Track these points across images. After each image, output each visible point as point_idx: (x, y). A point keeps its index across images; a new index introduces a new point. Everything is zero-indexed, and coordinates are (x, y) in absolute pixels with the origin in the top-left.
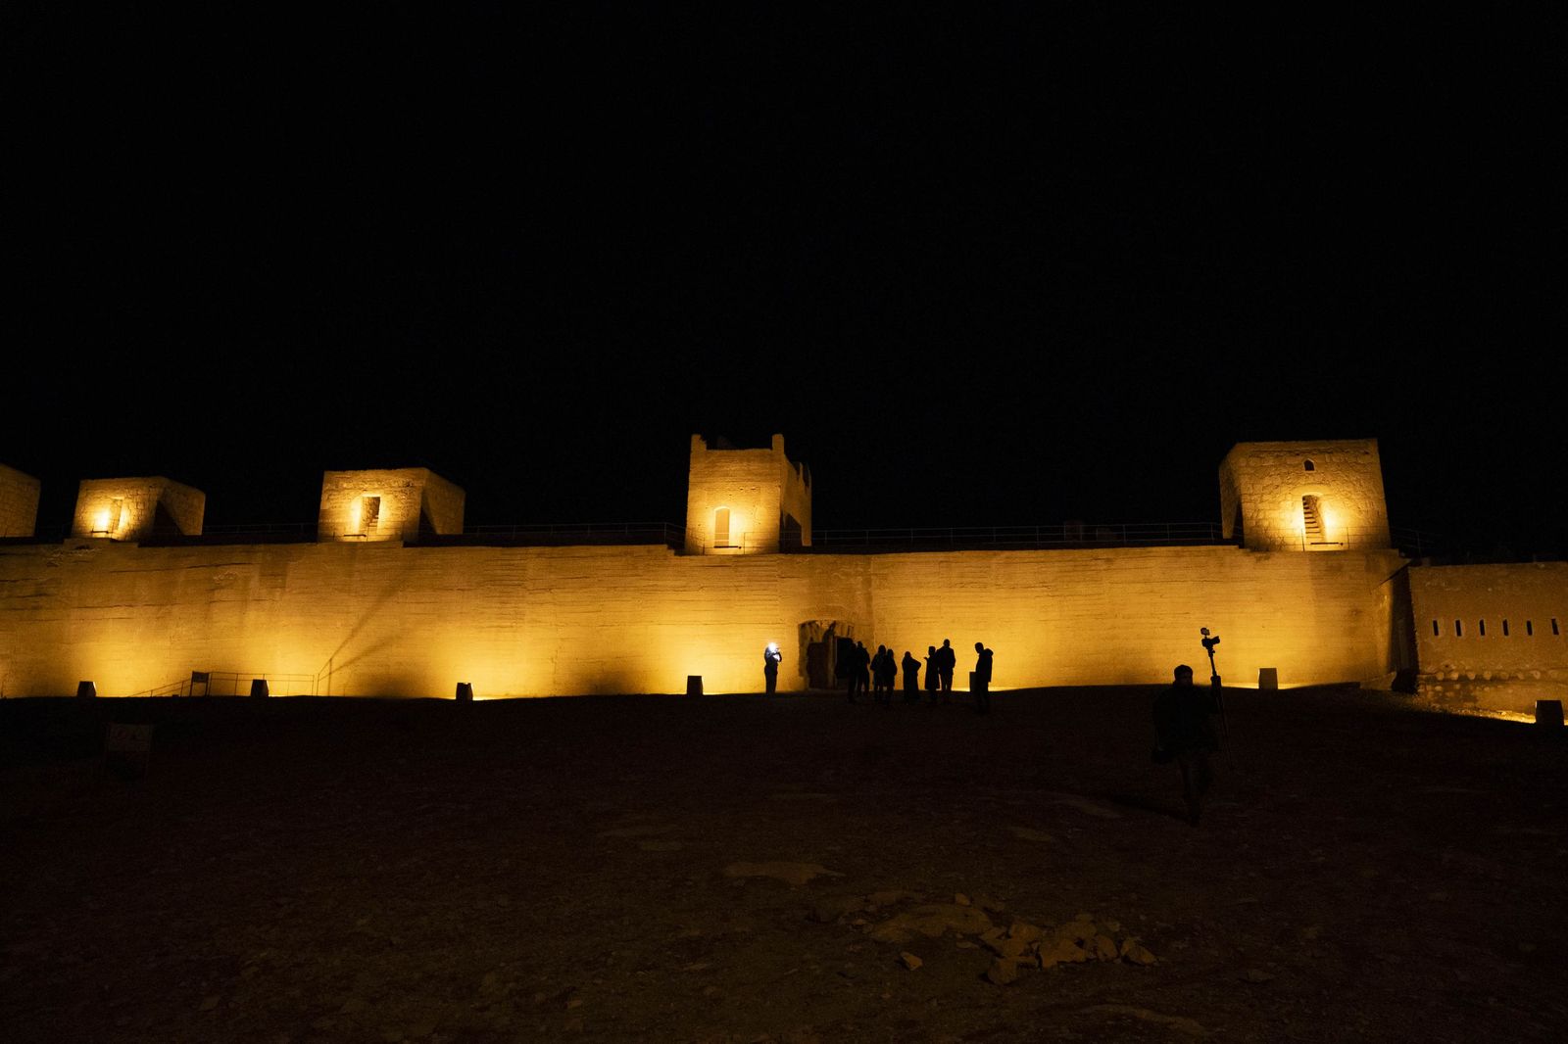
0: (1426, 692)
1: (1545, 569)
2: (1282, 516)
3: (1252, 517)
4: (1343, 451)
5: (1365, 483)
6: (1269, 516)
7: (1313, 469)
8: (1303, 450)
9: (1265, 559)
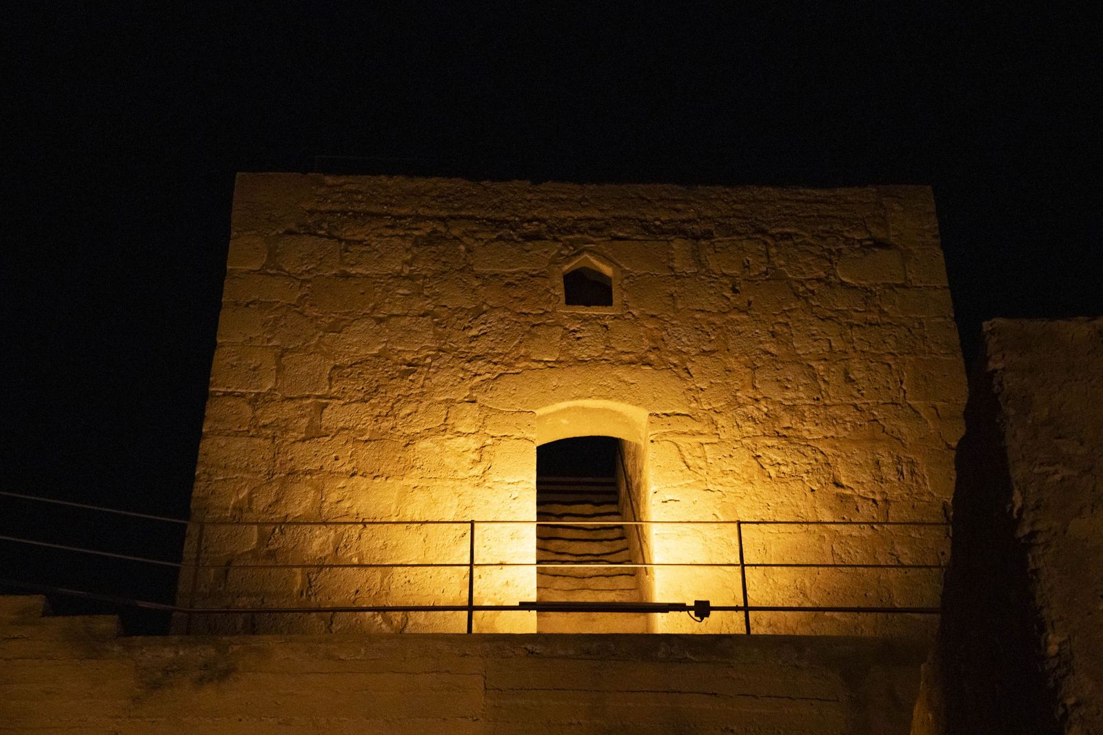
2: (416, 506)
3: (243, 509)
4: (764, 232)
5: (868, 369)
6: (347, 504)
7: (608, 302)
8: (564, 220)
9: (201, 681)
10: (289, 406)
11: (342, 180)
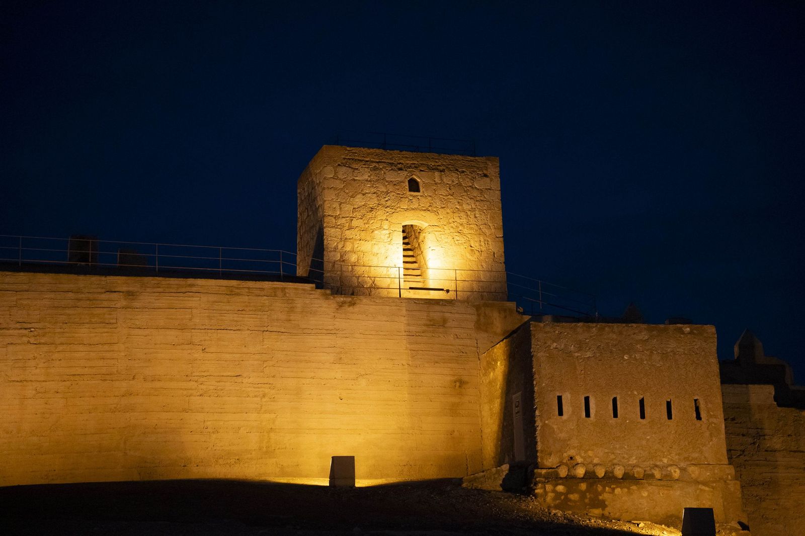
0: (546, 493)
1: (691, 333)
2: (375, 249)
3: (336, 248)
4: (457, 170)
5: (480, 214)
6: (359, 248)
7: (418, 191)
8: (408, 164)
9: (349, 306)
10: (344, 220)
11: (352, 149)
